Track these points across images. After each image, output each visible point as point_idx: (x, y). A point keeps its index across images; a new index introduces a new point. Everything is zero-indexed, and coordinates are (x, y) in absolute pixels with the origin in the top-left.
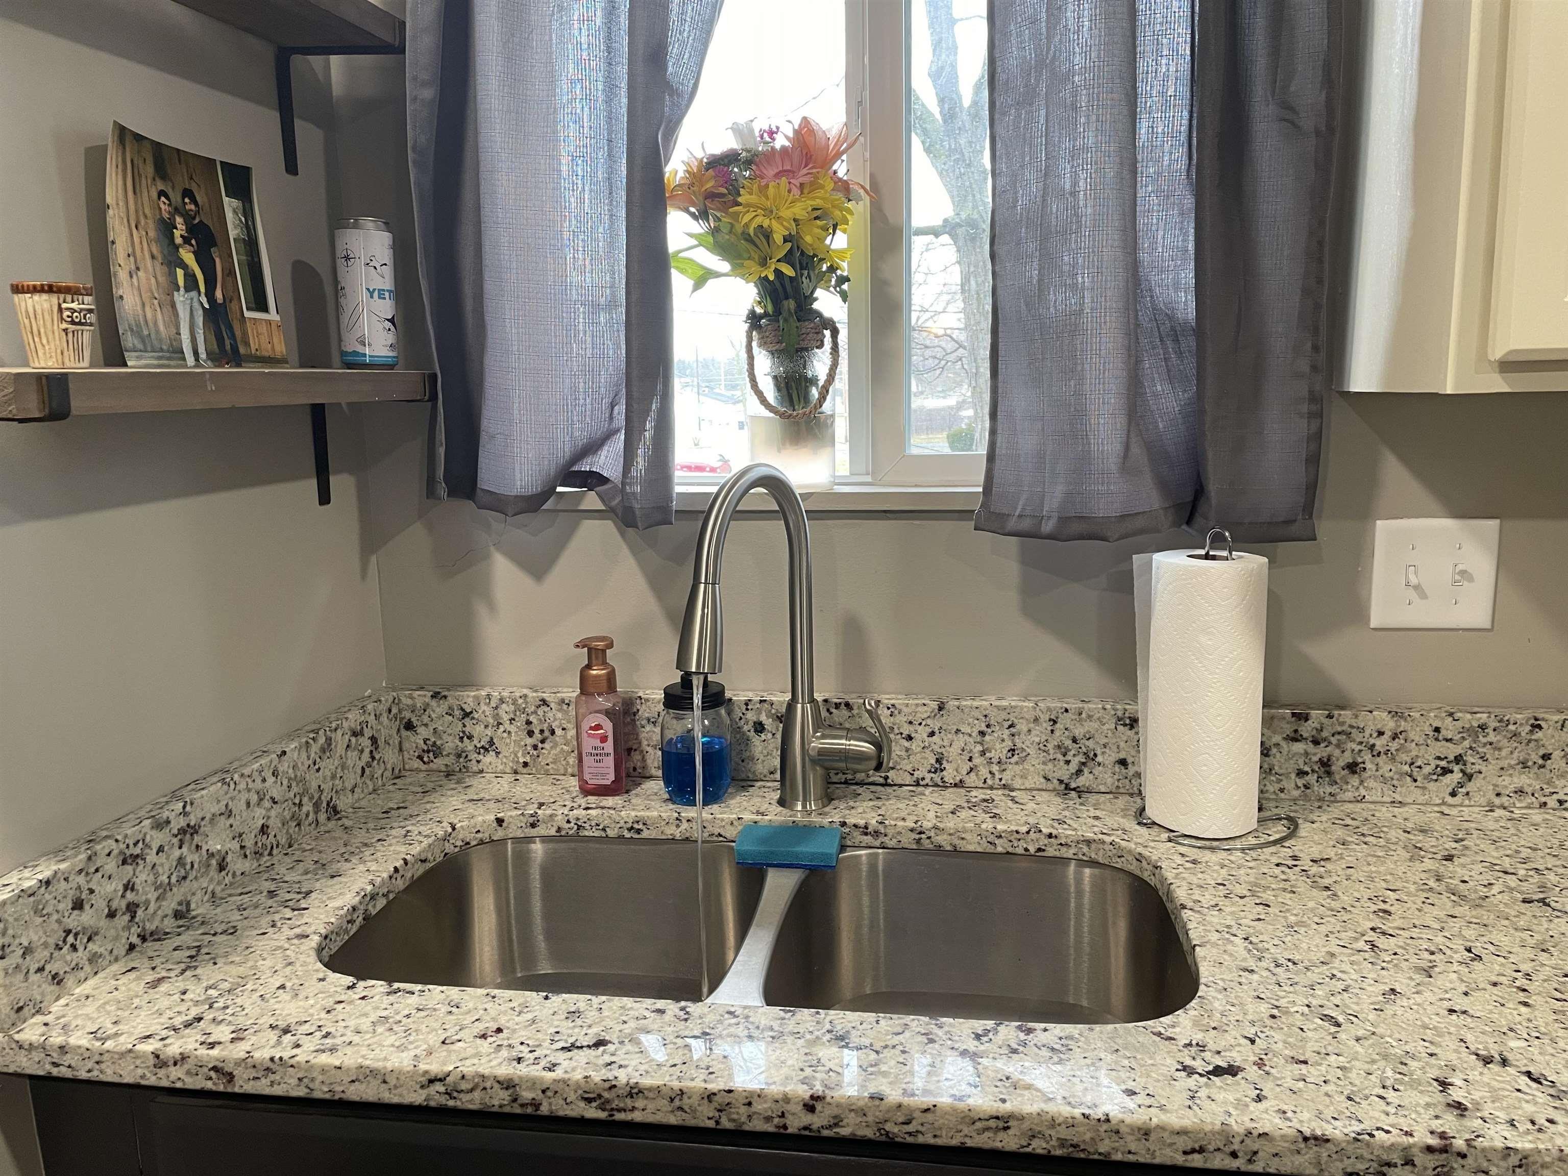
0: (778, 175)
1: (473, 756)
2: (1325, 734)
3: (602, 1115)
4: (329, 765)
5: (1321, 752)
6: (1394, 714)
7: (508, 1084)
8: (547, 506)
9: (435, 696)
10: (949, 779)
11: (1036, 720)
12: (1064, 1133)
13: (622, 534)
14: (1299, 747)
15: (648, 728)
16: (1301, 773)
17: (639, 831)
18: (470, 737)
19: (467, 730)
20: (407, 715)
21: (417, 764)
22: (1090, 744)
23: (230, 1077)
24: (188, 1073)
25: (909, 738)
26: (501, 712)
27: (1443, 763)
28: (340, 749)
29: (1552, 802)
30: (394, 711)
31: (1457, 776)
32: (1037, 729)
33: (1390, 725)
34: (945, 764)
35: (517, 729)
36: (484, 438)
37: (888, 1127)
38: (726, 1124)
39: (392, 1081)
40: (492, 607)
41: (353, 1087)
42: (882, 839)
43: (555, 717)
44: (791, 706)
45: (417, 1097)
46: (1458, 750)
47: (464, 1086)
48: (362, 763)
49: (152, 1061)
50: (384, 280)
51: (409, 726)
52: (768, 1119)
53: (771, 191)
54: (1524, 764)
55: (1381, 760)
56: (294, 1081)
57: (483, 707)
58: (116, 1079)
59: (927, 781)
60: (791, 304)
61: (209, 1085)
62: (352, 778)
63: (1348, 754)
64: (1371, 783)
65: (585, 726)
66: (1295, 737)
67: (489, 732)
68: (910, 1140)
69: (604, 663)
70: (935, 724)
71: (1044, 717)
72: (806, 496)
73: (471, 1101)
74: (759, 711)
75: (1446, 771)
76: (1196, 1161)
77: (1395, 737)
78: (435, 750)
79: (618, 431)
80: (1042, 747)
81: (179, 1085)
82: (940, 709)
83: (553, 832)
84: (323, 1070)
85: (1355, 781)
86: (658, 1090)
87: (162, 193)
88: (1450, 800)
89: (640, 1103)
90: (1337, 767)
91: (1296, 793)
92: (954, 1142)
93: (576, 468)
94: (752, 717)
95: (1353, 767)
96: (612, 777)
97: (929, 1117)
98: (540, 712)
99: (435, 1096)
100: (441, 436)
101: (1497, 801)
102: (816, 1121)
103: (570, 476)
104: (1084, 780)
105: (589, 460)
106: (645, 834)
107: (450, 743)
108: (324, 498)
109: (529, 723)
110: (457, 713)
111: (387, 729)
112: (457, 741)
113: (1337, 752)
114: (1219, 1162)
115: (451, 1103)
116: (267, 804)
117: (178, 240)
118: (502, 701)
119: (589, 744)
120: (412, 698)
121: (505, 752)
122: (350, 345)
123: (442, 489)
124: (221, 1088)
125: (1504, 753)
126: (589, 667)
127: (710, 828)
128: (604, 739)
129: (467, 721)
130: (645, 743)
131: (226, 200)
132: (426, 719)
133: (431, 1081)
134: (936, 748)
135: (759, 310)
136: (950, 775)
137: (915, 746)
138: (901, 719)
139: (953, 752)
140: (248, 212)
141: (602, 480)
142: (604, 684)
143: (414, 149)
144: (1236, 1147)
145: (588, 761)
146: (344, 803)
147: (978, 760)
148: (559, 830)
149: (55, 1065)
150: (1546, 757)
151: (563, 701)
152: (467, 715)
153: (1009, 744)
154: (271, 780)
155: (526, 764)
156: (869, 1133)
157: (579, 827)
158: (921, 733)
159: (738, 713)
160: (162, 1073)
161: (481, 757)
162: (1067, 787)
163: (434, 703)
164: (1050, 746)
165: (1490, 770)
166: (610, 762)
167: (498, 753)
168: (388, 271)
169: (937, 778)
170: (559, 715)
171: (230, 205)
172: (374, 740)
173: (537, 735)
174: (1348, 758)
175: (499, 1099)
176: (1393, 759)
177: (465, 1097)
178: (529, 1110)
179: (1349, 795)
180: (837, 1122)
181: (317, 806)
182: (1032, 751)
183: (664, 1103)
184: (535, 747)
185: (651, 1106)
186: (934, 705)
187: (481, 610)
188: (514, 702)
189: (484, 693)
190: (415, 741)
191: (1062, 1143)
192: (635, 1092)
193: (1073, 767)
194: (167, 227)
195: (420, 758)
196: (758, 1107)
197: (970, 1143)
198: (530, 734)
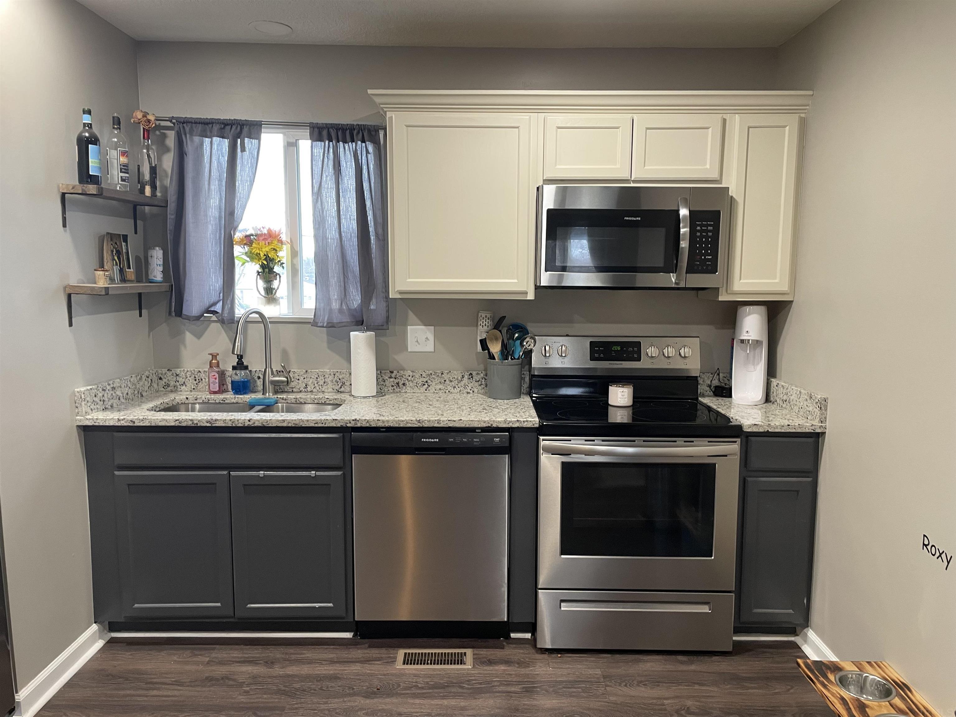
0: (263, 240)
1: (179, 387)
2: (397, 376)
3: (210, 425)
4: (141, 383)
5: (396, 381)
6: (412, 371)
7: (191, 420)
8: (202, 319)
9: (168, 370)
10: (309, 390)
11: (330, 374)
12: (294, 422)
13: (222, 327)
14: (392, 380)
15: (228, 378)
16: (393, 386)
17: (224, 401)
18: (178, 382)
19: (177, 379)
20: (160, 375)
21: (163, 389)
22: (344, 380)
23: (134, 422)
24: (125, 422)
25: (298, 380)
26: (187, 374)
27: (423, 383)
28: (144, 380)
29: (447, 391)
30: (157, 374)
31: (426, 386)
32: (330, 377)
33: (411, 374)
34: (308, 386)
35: (191, 379)
36: (185, 300)
37: (264, 423)
38: (234, 425)
39: (168, 421)
40: (185, 347)
41: (160, 423)
42: (287, 401)
43: (202, 375)
44: (265, 370)
45: (173, 424)
46: (426, 380)
47: (183, 421)
48: (148, 385)
49: (117, 420)
50: (161, 262)
51: (161, 379)
52: (242, 424)
53: (260, 244)
54: (440, 383)
55: (410, 382)
56: (148, 422)
57: (182, 373)
58: (109, 425)
59: (303, 391)
60: (267, 270)
61: (130, 424)
62: (146, 388)
63: (402, 381)
64: (408, 388)
65: (211, 375)
66: (391, 377)
67: (184, 380)
68: (267, 426)
69: (216, 359)
70: (305, 376)
71: (332, 374)
72: (269, 318)
73: (184, 424)
74: (259, 373)
75: (424, 385)
76: (316, 425)
77: (412, 377)
78: (168, 385)
79: (221, 300)
80: (332, 381)
81: (123, 425)
82: (306, 372)
83: (201, 401)
84: (154, 420)
85: (404, 388)
86: (221, 419)
87: (112, 244)
88: (425, 391)
89: (217, 422)
90: (400, 384)
91: (392, 391)
92: (275, 425)
93: (210, 309)
94: (257, 375)
95: (404, 384)
96: (218, 389)
97: (271, 421)
98: (198, 374)
99: (177, 424)
100: (173, 300)
101: (435, 392)
102: (250, 423)
103: (208, 312)
104: (342, 390)
105: (213, 307)
106: (226, 402)
107: (172, 383)
108: (141, 316)
109: (195, 377)
110: (175, 375)
111: (155, 378)
112: (174, 383)
113: (400, 381)
114: (320, 425)
115: (180, 425)
116: (128, 388)
117: (114, 254)
118: (188, 371)
119: (212, 380)
120: (161, 370)
121: (188, 385)
122: (151, 277)
123: (173, 314)
124: (132, 425)
125: (436, 380)
126: (212, 360)
127: (243, 400)
128: (216, 379)
129: (177, 377)
130: (228, 382)
131: (123, 243)
132: (165, 376)
133: (176, 421)
134: (305, 382)
135: (260, 271)
136: (309, 389)
137: (300, 382)
138: (296, 375)
139: (310, 383)
140: (127, 245)
141: (217, 313)
142: (216, 364)
143: (169, 230)
144: (323, 422)
145: (211, 385)
146: (144, 394)
147: (316, 385)
148: (203, 401)
149: (95, 422)
150: (445, 381)
151: (205, 371)
152: (177, 375)
153: (323, 380)
154: (129, 382)
155: (194, 389)
156: (260, 425)
157: (209, 400)
158: (302, 378)
159: (253, 374)
160: (119, 422)
161: (181, 387)
162: (338, 391)
163: (168, 372)
164: (334, 381)
165: (434, 384)
166: (217, 385)
167: (186, 386)
168: (162, 260)
169: (306, 390)
170: (204, 375)
171: (123, 244)
172: (151, 380)
173: (197, 380)
174: (403, 382)
175: (190, 423)
176: (412, 382)
177: (183, 423)
178: (196, 425)
179: (403, 391)
180: (254, 423)
181: (138, 392)
182: (329, 383)
183: (222, 422)
184: (197, 384)
185: (220, 423)
186: (305, 371)
187: (182, 348)
188: (191, 371)
189: (182, 369)
190: (162, 383)
191: (294, 424)
192: (216, 420)
193: (340, 386)
194: (112, 251)
195: (163, 387)
196: (240, 421)
197: (278, 425)
198: (195, 380)
